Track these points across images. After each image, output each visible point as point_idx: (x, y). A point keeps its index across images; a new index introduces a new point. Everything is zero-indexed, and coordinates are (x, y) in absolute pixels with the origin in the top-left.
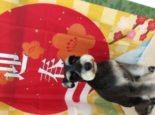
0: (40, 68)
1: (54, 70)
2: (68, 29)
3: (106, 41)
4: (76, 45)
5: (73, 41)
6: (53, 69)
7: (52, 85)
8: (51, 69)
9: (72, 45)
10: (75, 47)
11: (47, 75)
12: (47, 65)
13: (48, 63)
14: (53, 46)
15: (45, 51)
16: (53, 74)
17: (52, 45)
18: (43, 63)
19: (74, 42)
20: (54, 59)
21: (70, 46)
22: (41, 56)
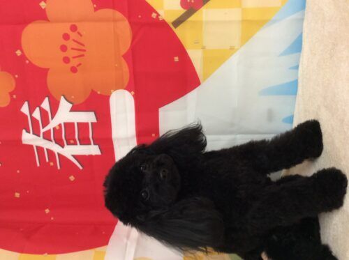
0: (24, 131)
1: (57, 131)
2: (43, 5)
3: (161, 18)
4: (83, 48)
5: (71, 39)
6: (54, 129)
7: (72, 178)
8: (50, 130)
9: (72, 49)
10: (83, 56)
11: (47, 149)
12: (37, 121)
13: (37, 114)
14: (30, 62)
15: (16, 79)
16: (62, 146)
17: (27, 62)
18: (26, 116)
19: (74, 40)
20: (47, 99)
21: (70, 53)
22: (15, 96)
